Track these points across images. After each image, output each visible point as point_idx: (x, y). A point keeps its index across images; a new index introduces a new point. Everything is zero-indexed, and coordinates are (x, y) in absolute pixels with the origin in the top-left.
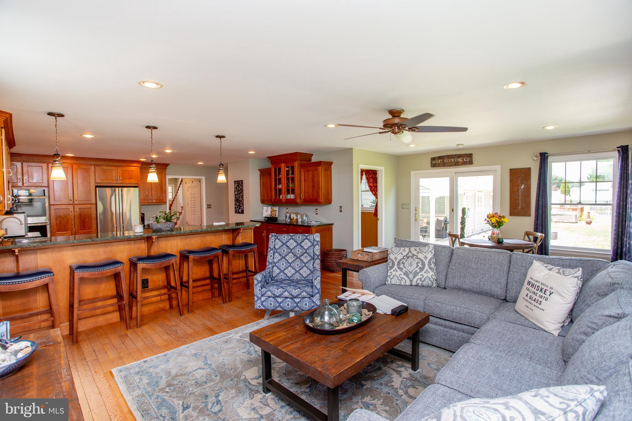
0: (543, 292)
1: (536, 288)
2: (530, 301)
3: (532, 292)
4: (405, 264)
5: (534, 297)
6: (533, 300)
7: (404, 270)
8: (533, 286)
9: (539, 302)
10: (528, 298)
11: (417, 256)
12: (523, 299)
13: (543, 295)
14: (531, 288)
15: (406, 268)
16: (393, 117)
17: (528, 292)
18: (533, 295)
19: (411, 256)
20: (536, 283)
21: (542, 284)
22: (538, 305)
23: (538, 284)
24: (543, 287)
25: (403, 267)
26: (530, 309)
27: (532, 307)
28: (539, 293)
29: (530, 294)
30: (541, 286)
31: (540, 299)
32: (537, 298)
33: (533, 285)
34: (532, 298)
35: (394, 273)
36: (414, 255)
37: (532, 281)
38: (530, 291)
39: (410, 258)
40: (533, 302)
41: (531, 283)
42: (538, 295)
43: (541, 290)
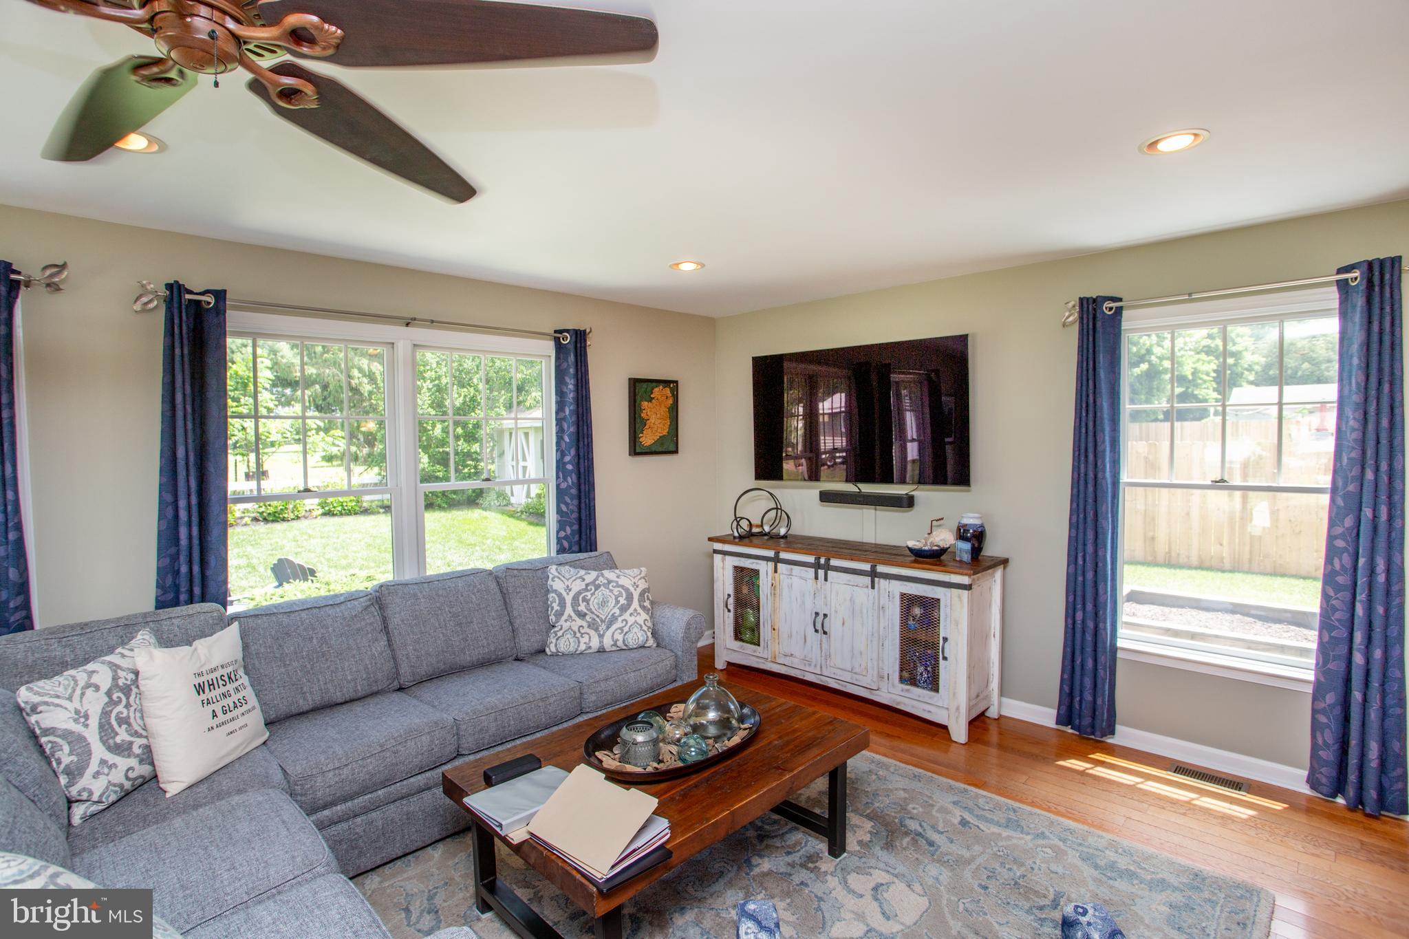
0: (234, 679)
1: (221, 683)
2: (229, 716)
3: (219, 699)
5: (229, 701)
6: (232, 708)
8: (213, 684)
9: (243, 702)
10: (221, 717)
12: (212, 731)
13: (236, 684)
14: (213, 693)
17: (212, 707)
18: (226, 702)
20: (213, 676)
21: (222, 667)
22: (245, 708)
23: (217, 674)
24: (227, 670)
26: (240, 728)
27: (242, 721)
28: (230, 687)
29: (218, 707)
30: (225, 672)
31: (240, 695)
32: (235, 698)
33: (211, 685)
34: (227, 708)
37: (204, 679)
38: (215, 700)
40: (235, 713)
41: (206, 683)
42: (232, 692)
43: (230, 678)
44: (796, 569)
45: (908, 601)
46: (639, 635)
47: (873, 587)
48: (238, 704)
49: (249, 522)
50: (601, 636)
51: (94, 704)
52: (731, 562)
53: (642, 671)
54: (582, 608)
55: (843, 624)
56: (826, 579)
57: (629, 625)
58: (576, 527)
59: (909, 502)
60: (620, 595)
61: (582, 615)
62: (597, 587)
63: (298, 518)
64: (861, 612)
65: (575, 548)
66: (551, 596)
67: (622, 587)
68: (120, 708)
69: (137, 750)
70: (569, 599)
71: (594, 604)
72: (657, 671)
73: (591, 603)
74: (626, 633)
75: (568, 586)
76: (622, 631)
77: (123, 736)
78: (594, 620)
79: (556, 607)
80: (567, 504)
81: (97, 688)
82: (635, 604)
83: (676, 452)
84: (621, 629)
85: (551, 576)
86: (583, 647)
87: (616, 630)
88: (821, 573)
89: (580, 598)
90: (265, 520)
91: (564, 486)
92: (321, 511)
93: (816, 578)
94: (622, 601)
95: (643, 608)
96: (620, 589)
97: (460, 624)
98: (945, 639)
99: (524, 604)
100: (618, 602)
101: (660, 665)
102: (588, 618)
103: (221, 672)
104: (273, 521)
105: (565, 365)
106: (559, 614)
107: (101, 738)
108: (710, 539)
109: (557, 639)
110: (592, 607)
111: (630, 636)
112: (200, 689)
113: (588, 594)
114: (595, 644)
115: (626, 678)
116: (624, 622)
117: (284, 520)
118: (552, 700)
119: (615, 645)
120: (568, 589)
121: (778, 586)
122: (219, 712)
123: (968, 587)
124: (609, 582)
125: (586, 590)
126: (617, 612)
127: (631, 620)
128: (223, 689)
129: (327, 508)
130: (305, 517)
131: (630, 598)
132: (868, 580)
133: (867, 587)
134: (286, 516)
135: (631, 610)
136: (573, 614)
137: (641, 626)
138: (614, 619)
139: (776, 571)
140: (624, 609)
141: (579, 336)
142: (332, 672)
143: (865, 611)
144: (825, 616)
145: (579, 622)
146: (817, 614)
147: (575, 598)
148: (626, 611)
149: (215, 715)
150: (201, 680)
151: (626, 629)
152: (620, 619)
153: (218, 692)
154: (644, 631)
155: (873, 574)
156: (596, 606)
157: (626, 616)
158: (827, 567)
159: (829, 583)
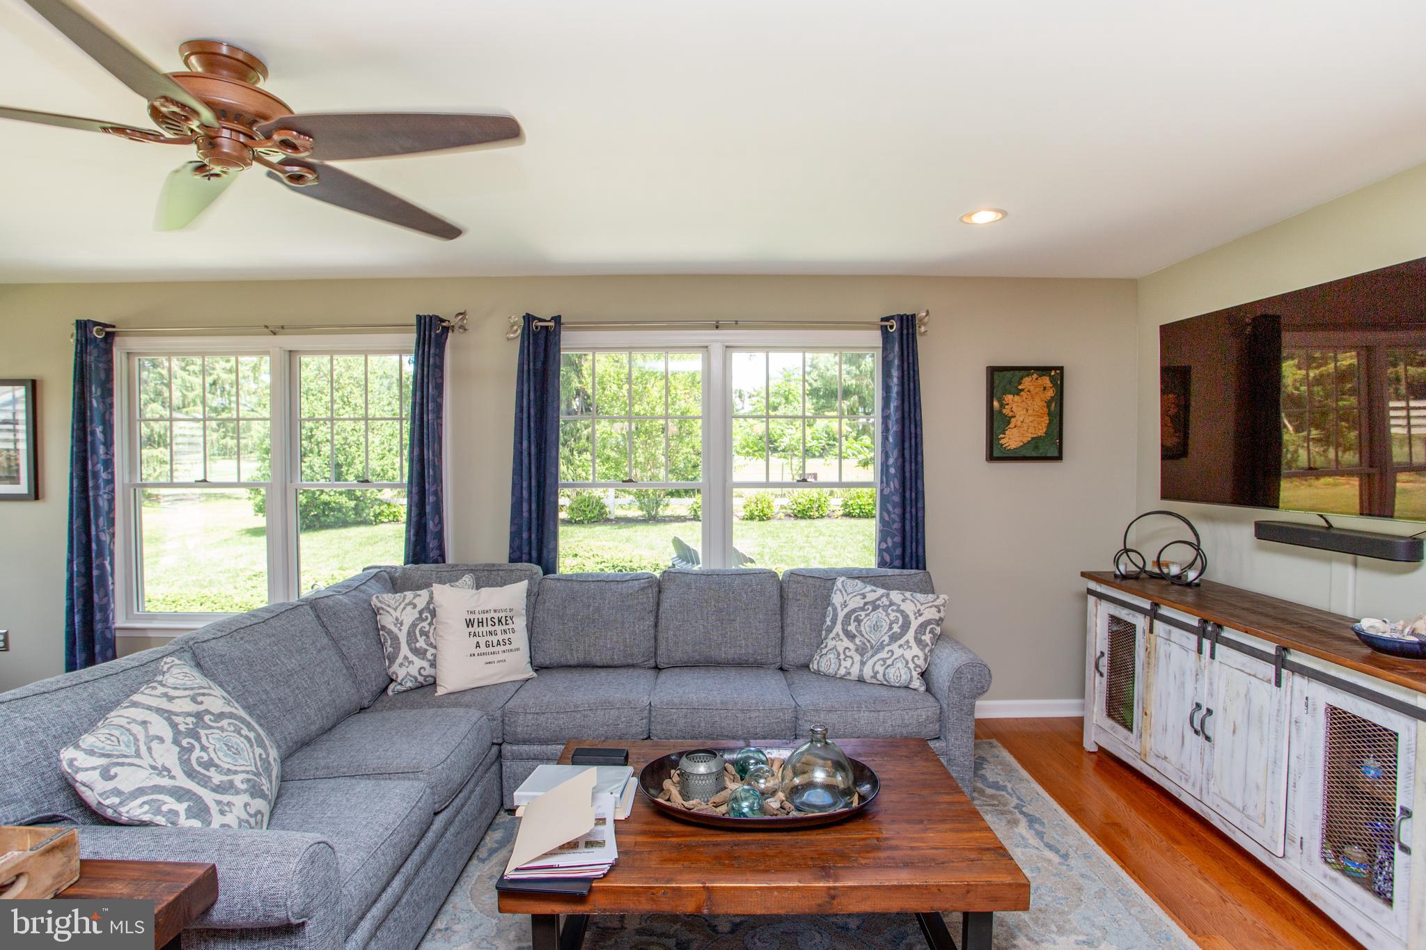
0: (504, 623)
1: (490, 622)
2: (491, 649)
3: (485, 634)
4: (217, 761)
5: (494, 639)
6: (495, 644)
7: (238, 780)
8: (482, 622)
9: (507, 642)
10: (483, 649)
11: (208, 712)
12: (473, 657)
13: (506, 627)
14: (481, 629)
15: (236, 772)
17: (477, 639)
18: (490, 638)
19: (196, 725)
20: (484, 616)
21: (495, 611)
22: (508, 647)
23: (489, 616)
24: (500, 615)
25: (225, 778)
26: (498, 662)
27: (501, 656)
28: (498, 628)
29: (482, 641)
30: (496, 615)
31: (506, 637)
32: (500, 637)
33: (481, 623)
34: (491, 643)
35: (230, 819)
36: (199, 716)
37: (476, 616)
38: (481, 634)
39: (202, 732)
40: (496, 649)
41: (476, 621)
42: (499, 633)
43: (500, 621)
44: (1177, 633)
45: (1338, 722)
46: (903, 672)
47: (1278, 684)
48: (502, 643)
49: (783, 517)
50: (863, 663)
51: (409, 616)
52: (1105, 609)
53: (881, 713)
54: (852, 628)
55: (1234, 732)
56: (1212, 656)
57: (894, 658)
58: (898, 539)
59: (1408, 552)
60: (896, 621)
61: (851, 637)
62: (875, 608)
63: (822, 517)
64: (1261, 719)
65: (897, 563)
66: (830, 608)
67: (902, 612)
68: (425, 624)
69: (429, 656)
70: (841, 616)
71: (866, 626)
72: (903, 720)
73: (862, 624)
74: (889, 666)
75: (845, 602)
76: (885, 662)
77: (421, 643)
78: (865, 644)
79: (829, 623)
80: (889, 513)
81: (415, 606)
82: (910, 635)
83: (1059, 458)
84: (884, 660)
85: (835, 588)
86: (842, 671)
87: (878, 660)
88: (1207, 644)
89: (853, 617)
90: (796, 517)
91: (886, 491)
92: (841, 512)
93: (1200, 651)
94: (896, 628)
95: (919, 642)
96: (898, 615)
97: (722, 621)
98: (1406, 813)
99: (800, 613)
100: (891, 628)
101: (911, 713)
102: (857, 641)
103: (492, 614)
104: (802, 518)
105: (891, 356)
106: (830, 630)
107: (407, 641)
108: (1083, 574)
109: (821, 657)
110: (862, 629)
111: (891, 671)
112: (469, 623)
113: (863, 614)
114: (855, 671)
115: (856, 717)
116: (890, 654)
117: (810, 517)
118: (754, 715)
119: (874, 677)
120: (845, 604)
121: (1153, 652)
122: (482, 645)
124: (892, 604)
125: (863, 609)
126: (886, 639)
127: (898, 652)
128: (491, 628)
129: (847, 510)
130: (829, 516)
131: (906, 626)
132: (1270, 670)
133: (1269, 681)
134: (812, 514)
135: (902, 641)
136: (841, 633)
137: (907, 663)
138: (882, 647)
139: (1151, 631)
140: (894, 638)
141: (905, 322)
142: (596, 638)
143: (1266, 720)
144: (1209, 712)
145: (846, 643)
146: (1198, 706)
147: (848, 616)
148: (896, 641)
149: (478, 645)
150: (472, 617)
151: (889, 662)
152: (887, 649)
153: (485, 629)
154: (909, 668)
155: (1280, 661)
156: (868, 629)
157: (894, 647)
158: (1216, 639)
159: (1216, 662)
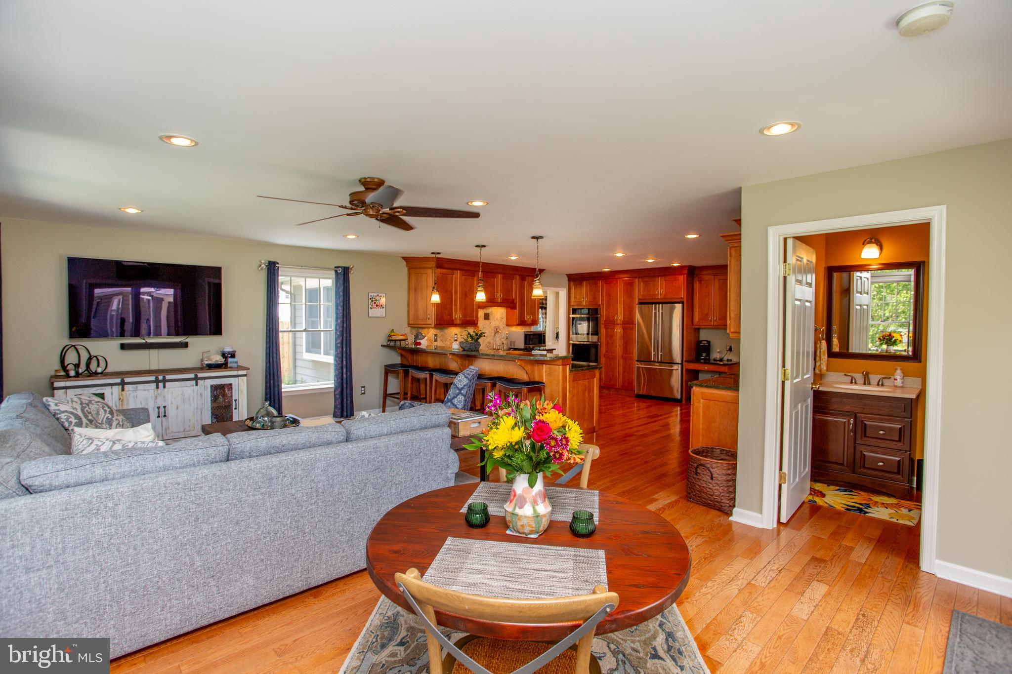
16: (367, 189)
44: (140, 386)
45: (214, 388)
47: (197, 385)
54: (90, 418)
55: (177, 408)
56: (164, 387)
59: (186, 345)
61: (91, 423)
62: (88, 405)
64: (189, 400)
70: (80, 413)
73: (92, 414)
82: (113, 410)
84: (118, 424)
87: (116, 425)
88: (161, 385)
89: (86, 413)
93: (158, 387)
94: (107, 410)
96: (100, 404)
98: (236, 400)
100: (105, 411)
110: (95, 416)
113: (87, 409)
116: (117, 420)
120: (74, 409)
121: (125, 399)
123: (245, 375)
125: (84, 407)
126: (110, 417)
127: (119, 418)
131: (108, 407)
132: (194, 382)
133: (193, 386)
135: (114, 414)
139: (123, 390)
143: (191, 398)
144: (165, 407)
146: (159, 408)
155: (196, 379)
158: (165, 381)
159: (166, 389)
